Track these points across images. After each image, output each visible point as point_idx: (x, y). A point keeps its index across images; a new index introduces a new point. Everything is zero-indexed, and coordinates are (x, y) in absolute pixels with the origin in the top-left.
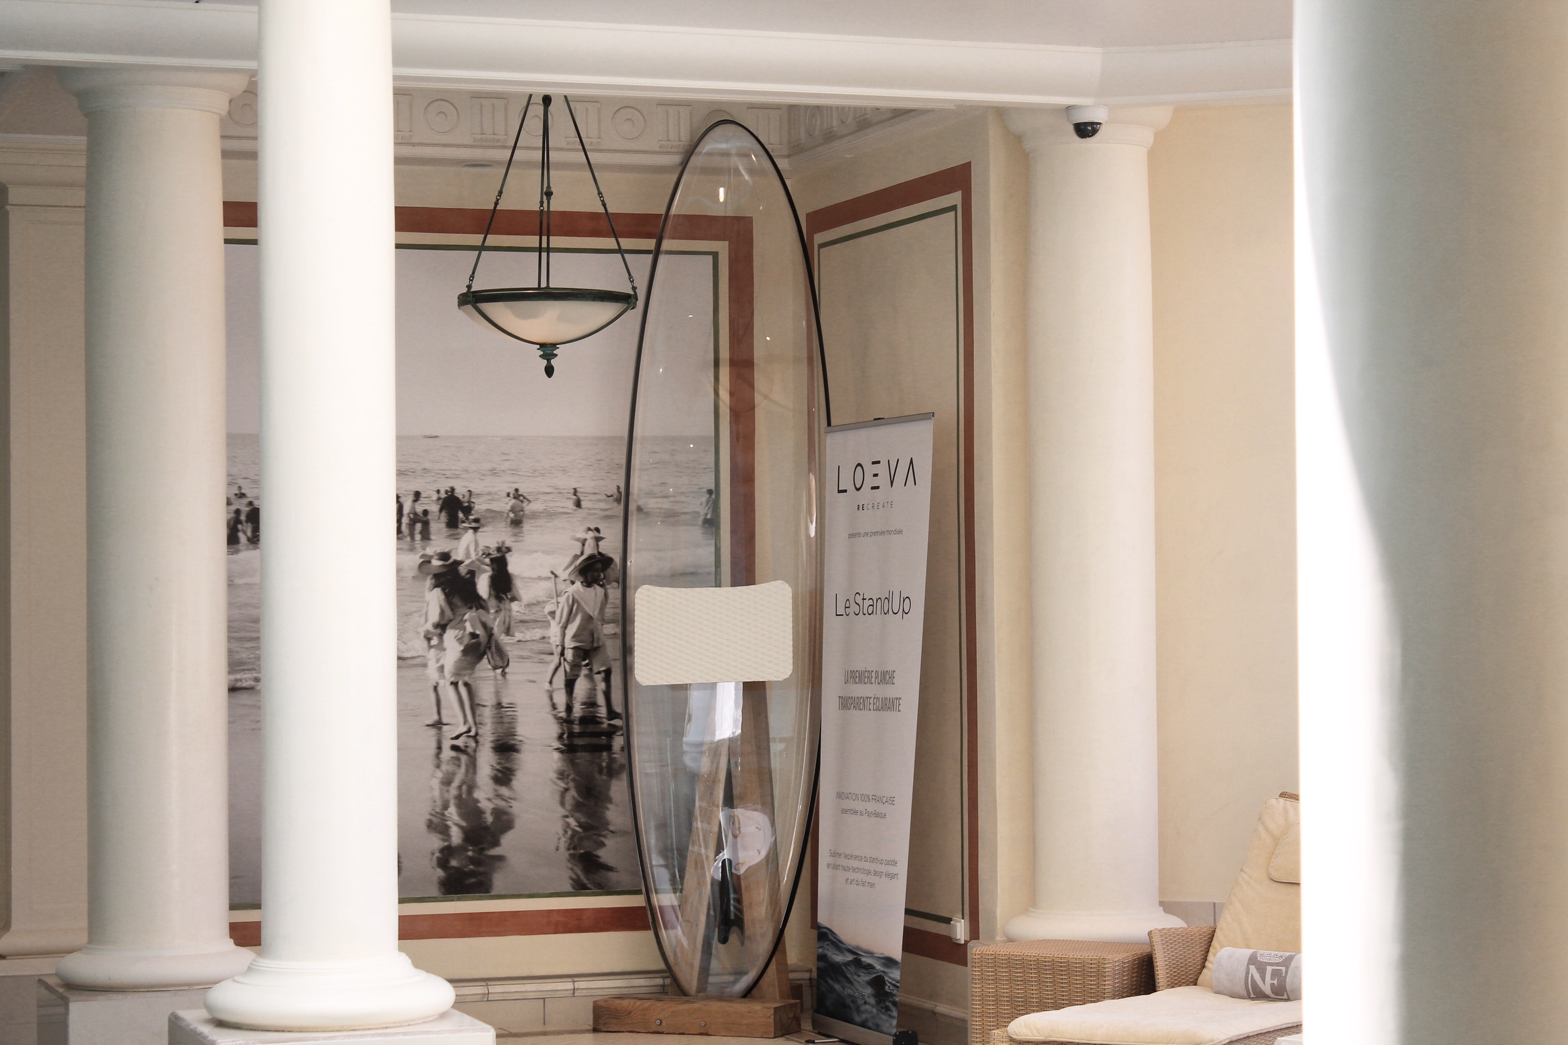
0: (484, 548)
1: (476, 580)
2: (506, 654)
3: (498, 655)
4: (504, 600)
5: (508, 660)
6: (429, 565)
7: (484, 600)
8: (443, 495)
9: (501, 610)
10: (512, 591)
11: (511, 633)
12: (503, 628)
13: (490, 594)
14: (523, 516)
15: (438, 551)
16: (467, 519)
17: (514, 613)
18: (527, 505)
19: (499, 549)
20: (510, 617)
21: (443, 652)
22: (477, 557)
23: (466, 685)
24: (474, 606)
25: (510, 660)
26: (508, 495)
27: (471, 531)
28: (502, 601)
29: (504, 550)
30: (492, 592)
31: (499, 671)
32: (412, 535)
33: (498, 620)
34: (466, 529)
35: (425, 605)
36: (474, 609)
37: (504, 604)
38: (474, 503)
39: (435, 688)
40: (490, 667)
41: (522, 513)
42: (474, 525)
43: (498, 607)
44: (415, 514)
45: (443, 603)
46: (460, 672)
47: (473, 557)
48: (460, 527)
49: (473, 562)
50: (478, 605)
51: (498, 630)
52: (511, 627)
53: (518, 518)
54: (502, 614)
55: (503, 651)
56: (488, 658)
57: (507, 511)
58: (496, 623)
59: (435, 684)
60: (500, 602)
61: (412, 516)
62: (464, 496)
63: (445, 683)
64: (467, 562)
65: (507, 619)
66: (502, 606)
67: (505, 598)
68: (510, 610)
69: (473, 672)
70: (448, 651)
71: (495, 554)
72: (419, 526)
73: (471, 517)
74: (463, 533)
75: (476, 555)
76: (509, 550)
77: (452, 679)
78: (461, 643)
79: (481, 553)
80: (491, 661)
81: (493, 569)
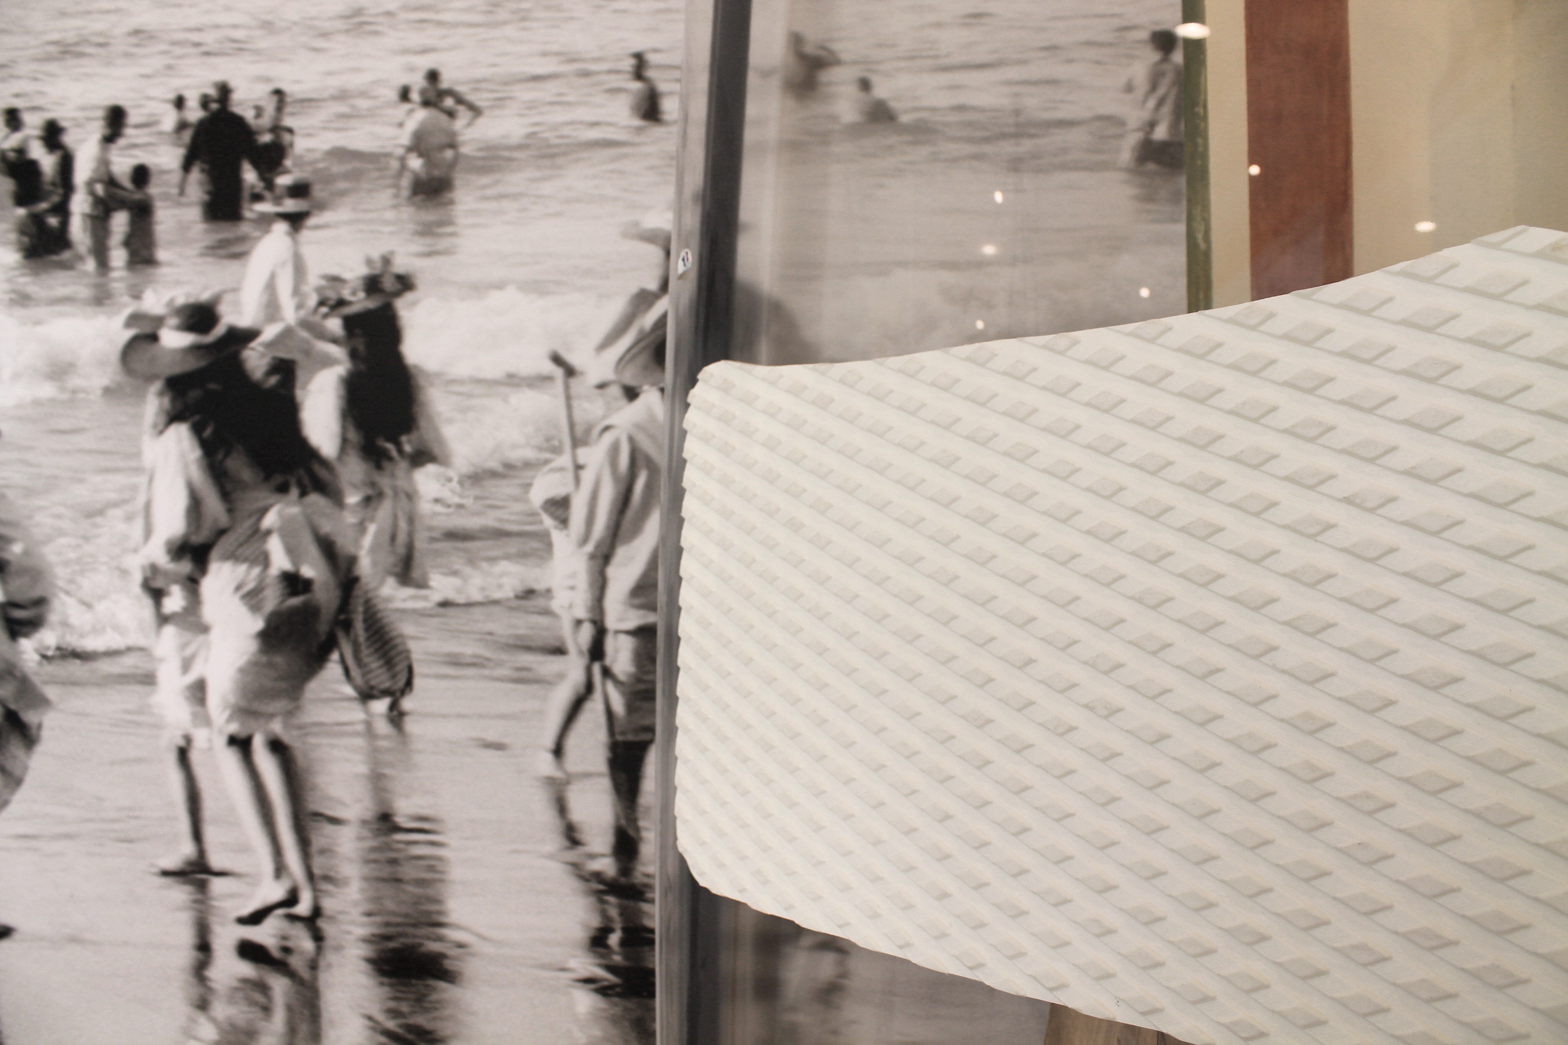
0: (323, 282)
1: (299, 393)
2: (401, 648)
3: (377, 651)
4: (390, 459)
5: (410, 670)
6: (152, 349)
7: (324, 462)
8: (194, 113)
9: (380, 495)
10: (418, 428)
11: (416, 574)
12: (388, 560)
13: (345, 441)
14: (453, 164)
15: (181, 301)
16: (270, 185)
17: (425, 507)
18: (469, 125)
19: (372, 285)
20: (411, 520)
21: (201, 638)
22: (302, 313)
23: (277, 747)
24: (293, 481)
25: (417, 669)
26: (405, 95)
27: (281, 228)
28: (386, 464)
29: (388, 284)
30: (353, 435)
31: (380, 706)
32: (100, 252)
33: (372, 529)
34: (266, 221)
35: (143, 480)
36: (294, 492)
37: (393, 475)
38: (290, 131)
39: (183, 755)
40: (349, 690)
41: (449, 154)
42: (290, 205)
43: (373, 484)
44: (111, 182)
45: (197, 475)
46: (256, 706)
47: (290, 315)
48: (247, 214)
49: (288, 333)
50: (306, 480)
51: (374, 564)
52: (417, 555)
53: (436, 173)
54: (385, 510)
55: (391, 639)
56: (343, 661)
57: (400, 151)
58: (367, 541)
59: (181, 743)
60: (379, 467)
61: (100, 189)
62: (259, 111)
63: (210, 740)
64: (270, 333)
65: (403, 525)
66: (384, 482)
67: (394, 453)
68: (411, 496)
69: (298, 708)
70: (214, 635)
71: (360, 302)
72: (120, 221)
73: (283, 181)
74: (256, 234)
75: (299, 307)
76: (405, 283)
77: (234, 728)
78: (255, 608)
79: (312, 300)
80: (355, 672)
81: (353, 355)
